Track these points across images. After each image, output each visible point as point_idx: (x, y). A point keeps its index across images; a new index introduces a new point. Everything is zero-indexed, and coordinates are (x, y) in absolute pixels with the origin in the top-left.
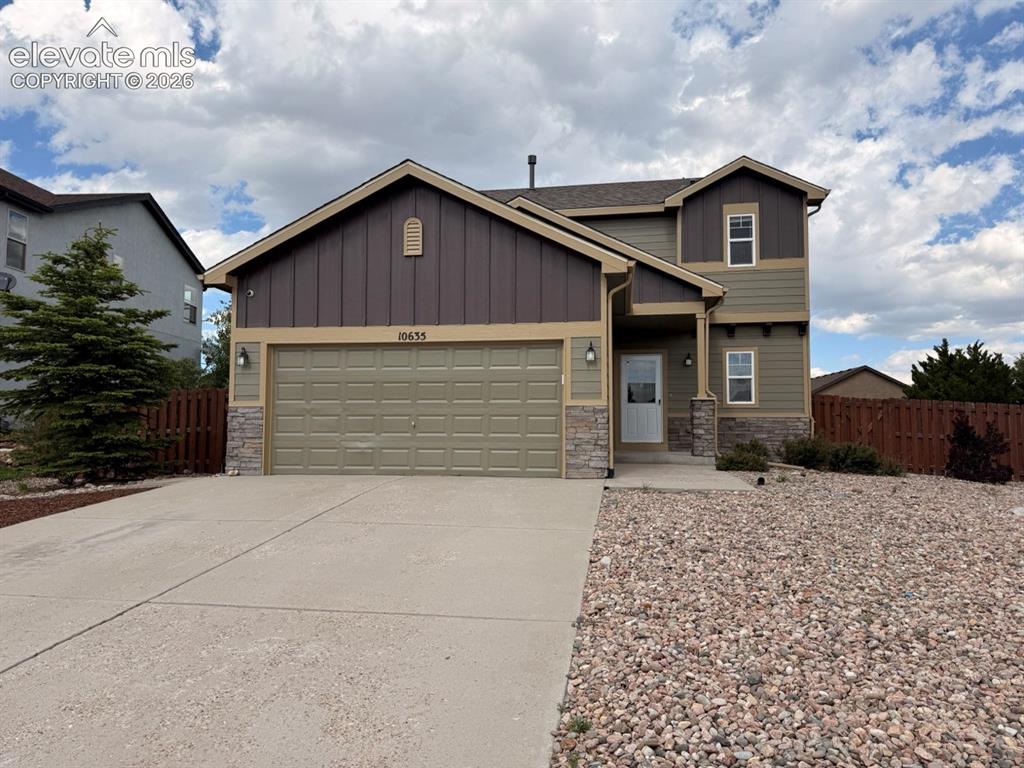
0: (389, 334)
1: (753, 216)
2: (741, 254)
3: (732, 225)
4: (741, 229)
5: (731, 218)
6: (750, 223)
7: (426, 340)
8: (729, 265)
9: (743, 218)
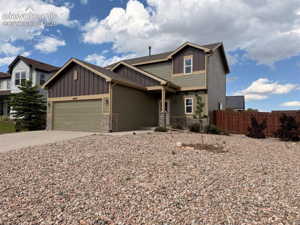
0: (70, 98)
1: (191, 59)
2: (188, 70)
3: (186, 62)
4: (188, 63)
5: (186, 60)
6: (191, 61)
7: (78, 99)
8: (185, 74)
9: (189, 60)
